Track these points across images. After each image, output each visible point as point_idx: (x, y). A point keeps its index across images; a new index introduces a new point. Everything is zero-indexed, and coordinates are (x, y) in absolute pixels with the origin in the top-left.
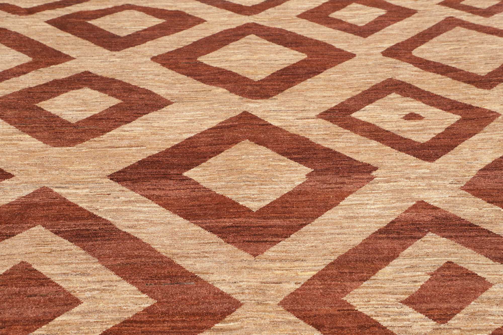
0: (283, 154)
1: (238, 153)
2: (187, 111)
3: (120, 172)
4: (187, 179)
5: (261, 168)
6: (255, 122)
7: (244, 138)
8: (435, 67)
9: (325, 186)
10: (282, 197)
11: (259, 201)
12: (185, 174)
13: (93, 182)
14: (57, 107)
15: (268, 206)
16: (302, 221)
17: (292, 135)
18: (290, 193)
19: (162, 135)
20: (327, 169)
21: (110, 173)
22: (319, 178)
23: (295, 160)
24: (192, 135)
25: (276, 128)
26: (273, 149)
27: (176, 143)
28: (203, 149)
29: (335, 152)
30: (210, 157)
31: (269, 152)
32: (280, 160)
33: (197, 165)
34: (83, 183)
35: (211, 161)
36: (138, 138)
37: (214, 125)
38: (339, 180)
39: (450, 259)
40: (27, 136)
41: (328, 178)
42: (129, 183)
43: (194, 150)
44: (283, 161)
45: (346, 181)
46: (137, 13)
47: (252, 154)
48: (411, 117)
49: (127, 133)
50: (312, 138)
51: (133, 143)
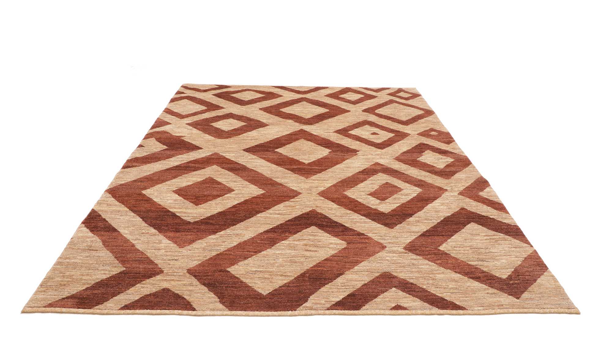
0: (319, 145)
1: (299, 143)
2: (276, 128)
3: (247, 149)
4: (276, 152)
5: (309, 149)
6: (306, 133)
7: (301, 138)
8: (385, 117)
9: (337, 156)
10: (318, 159)
11: (309, 160)
12: (276, 150)
13: (236, 152)
14: (219, 125)
15: (312, 162)
16: (326, 168)
17: (323, 138)
18: (321, 158)
19: (265, 136)
20: (338, 151)
21: (243, 149)
22: (334, 153)
23: (324, 147)
24: (278, 137)
25: (315, 135)
26: (314, 143)
27: (271, 139)
28: (283, 142)
29: (341, 145)
30: (287, 145)
31: (312, 143)
32: (317, 147)
33: (281, 147)
34: (232, 152)
35: (287, 146)
36: (255, 137)
37: (288, 133)
38: (343, 154)
39: (387, 181)
40: (207, 135)
41: (338, 153)
42: (252, 152)
43: (280, 142)
44: (318, 147)
45: (346, 155)
46: (252, 92)
47: (305, 144)
48: (374, 134)
49: (250, 135)
50: (331, 139)
51: (253, 139)
